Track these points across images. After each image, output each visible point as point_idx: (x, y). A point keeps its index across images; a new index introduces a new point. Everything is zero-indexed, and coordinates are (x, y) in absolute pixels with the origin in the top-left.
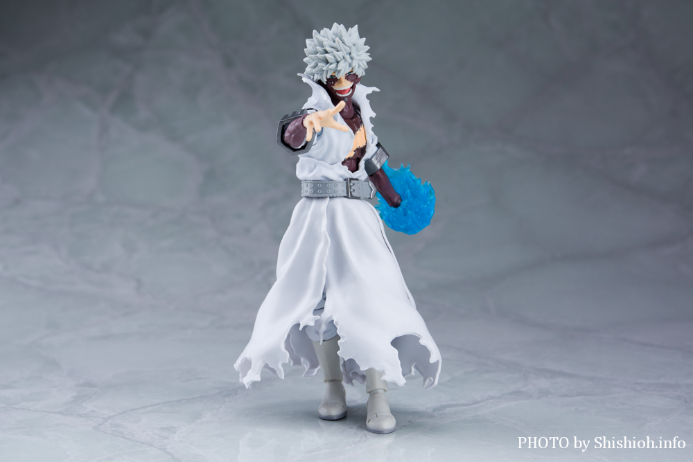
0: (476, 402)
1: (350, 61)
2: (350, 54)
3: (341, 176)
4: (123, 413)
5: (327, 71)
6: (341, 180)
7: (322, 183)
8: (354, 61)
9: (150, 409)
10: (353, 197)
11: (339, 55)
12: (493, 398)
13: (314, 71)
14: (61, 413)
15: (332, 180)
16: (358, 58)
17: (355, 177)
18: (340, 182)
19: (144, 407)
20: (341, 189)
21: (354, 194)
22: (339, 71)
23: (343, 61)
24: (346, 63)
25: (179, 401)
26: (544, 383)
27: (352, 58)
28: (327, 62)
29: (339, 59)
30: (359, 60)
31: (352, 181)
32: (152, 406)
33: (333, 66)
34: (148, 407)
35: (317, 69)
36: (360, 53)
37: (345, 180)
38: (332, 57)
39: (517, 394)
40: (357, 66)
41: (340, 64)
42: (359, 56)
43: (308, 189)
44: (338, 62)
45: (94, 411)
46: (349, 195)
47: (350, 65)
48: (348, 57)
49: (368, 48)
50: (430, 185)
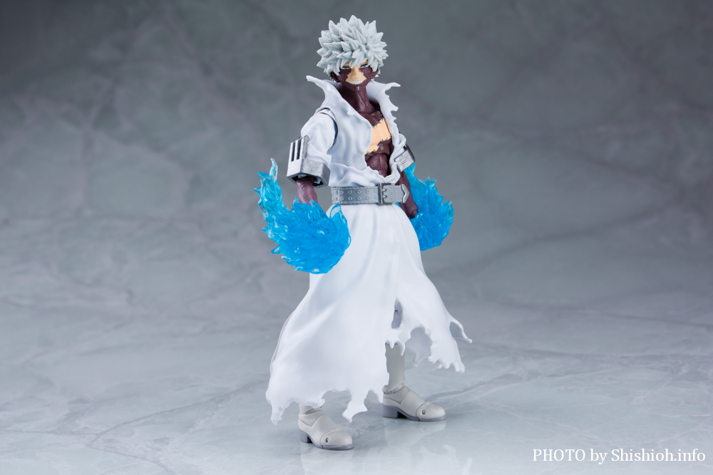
0: (467, 389)
1: (365, 51)
2: (366, 44)
3: (372, 182)
4: (115, 428)
5: (341, 59)
6: (373, 185)
7: (352, 190)
8: (370, 52)
9: (143, 421)
10: (385, 203)
11: (355, 43)
12: (483, 383)
13: (327, 60)
14: (53, 432)
15: (363, 187)
16: (374, 50)
17: (387, 182)
18: (371, 188)
19: (137, 420)
20: (373, 196)
21: (386, 200)
22: (354, 60)
23: (359, 50)
24: (361, 53)
25: (171, 411)
26: (533, 364)
27: (367, 49)
28: (342, 50)
29: (354, 48)
30: (375, 52)
31: (384, 187)
32: (145, 418)
33: (348, 54)
34: (141, 419)
35: (330, 58)
36: (376, 45)
37: (377, 185)
38: (347, 45)
39: (507, 378)
40: (372, 58)
41: (354, 53)
42: (375, 48)
43: (338, 196)
44: (353, 51)
45: (86, 428)
46: (381, 202)
47: (365, 56)
48: (363, 47)
49: (384, 44)
50: (451, 205)
